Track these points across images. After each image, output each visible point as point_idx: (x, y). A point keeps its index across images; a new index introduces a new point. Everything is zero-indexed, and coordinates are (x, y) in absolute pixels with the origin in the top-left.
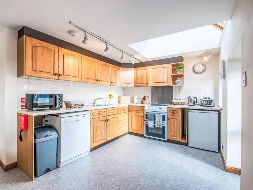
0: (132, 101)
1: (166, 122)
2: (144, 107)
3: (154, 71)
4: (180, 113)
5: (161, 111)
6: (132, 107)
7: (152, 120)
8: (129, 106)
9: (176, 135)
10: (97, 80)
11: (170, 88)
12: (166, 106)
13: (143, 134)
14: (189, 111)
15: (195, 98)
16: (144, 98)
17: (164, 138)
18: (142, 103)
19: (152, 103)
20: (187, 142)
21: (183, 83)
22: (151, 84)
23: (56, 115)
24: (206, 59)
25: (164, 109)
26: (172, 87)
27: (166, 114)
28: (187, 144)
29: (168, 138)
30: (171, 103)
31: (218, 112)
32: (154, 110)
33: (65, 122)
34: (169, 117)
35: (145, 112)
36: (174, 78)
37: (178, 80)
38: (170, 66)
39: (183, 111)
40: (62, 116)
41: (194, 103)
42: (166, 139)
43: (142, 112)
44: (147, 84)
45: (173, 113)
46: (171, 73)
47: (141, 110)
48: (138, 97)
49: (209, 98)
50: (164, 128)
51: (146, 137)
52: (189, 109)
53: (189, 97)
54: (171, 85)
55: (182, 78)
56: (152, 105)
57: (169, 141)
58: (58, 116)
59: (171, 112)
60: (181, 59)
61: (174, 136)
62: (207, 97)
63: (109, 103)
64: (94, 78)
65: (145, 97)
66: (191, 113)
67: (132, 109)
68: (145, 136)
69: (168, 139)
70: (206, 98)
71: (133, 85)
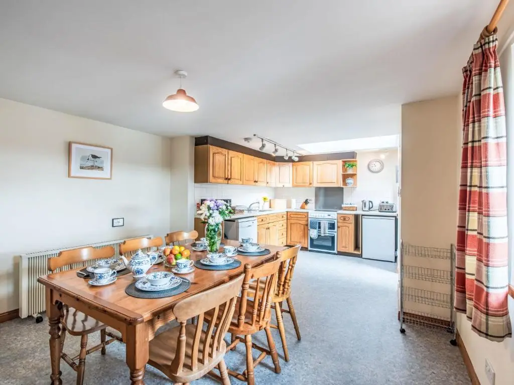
0: (289, 206)
1: (336, 230)
2: (308, 213)
3: (319, 167)
4: (352, 220)
5: (330, 217)
6: (290, 213)
7: (316, 229)
8: (287, 212)
9: (347, 246)
10: (255, 182)
11: (340, 190)
12: (336, 211)
13: (306, 247)
14: (363, 217)
15: (371, 202)
16: (306, 202)
17: (334, 250)
18: (302, 207)
19: (315, 208)
20: (360, 253)
21: (355, 183)
22: (316, 185)
23: (233, 221)
24: (383, 157)
25: (334, 215)
26: (343, 188)
27: (336, 221)
28: (360, 256)
29: (338, 250)
30: (341, 208)
31: (394, 218)
32: (321, 216)
33: (242, 227)
34: (339, 224)
35: (309, 219)
36: (345, 177)
37: (350, 181)
38: (340, 162)
39: (357, 217)
40: (239, 221)
41: (370, 208)
42: (335, 251)
43: (306, 219)
44: (310, 184)
45: (344, 219)
46: (341, 172)
47: (304, 216)
48: (296, 201)
49: (387, 203)
50: (333, 238)
51: (310, 251)
52: (363, 215)
53: (363, 201)
54: (342, 186)
55: (354, 177)
56: (316, 210)
57: (340, 253)
58: (234, 221)
59: (342, 218)
60: (353, 155)
61: (346, 247)
62: (385, 201)
63: (263, 209)
64: (252, 179)
65: (307, 200)
66: (365, 219)
67: (292, 216)
68: (309, 249)
69: (338, 252)
70: (383, 202)
71: (290, 185)
